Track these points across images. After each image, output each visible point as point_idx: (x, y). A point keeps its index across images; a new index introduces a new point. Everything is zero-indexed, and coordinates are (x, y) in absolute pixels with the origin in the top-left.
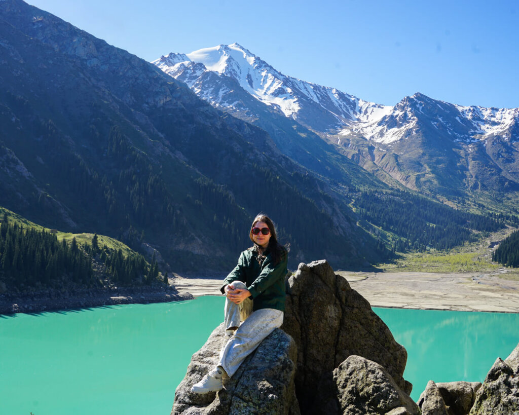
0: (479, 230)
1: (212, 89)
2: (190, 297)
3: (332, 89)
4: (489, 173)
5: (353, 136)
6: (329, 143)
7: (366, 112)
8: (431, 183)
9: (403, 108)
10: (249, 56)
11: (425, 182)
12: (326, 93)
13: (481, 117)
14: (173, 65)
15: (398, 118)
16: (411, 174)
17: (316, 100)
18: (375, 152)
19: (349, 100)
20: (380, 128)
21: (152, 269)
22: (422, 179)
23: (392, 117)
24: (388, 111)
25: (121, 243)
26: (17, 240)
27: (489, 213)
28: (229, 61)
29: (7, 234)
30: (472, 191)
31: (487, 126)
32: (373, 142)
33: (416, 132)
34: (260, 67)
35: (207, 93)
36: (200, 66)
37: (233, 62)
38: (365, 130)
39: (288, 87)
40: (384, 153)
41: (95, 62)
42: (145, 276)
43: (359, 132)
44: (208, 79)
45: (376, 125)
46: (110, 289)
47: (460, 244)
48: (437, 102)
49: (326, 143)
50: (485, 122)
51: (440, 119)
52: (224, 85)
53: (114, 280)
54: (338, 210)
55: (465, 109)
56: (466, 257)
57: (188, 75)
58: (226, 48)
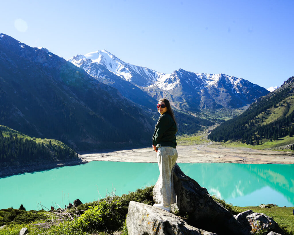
0: (204, 126)
1: (95, 70)
2: (87, 162)
3: (145, 68)
4: (209, 101)
5: (154, 88)
6: (144, 91)
7: (159, 77)
8: (186, 106)
9: (174, 75)
10: (110, 55)
11: (183, 106)
12: (143, 70)
13: (206, 78)
14: (79, 60)
15: (172, 80)
16: (178, 103)
17: (139, 73)
18: (163, 94)
19: (152, 72)
20: (165, 84)
21: (72, 153)
22: (182, 105)
23: (170, 79)
24: (168, 76)
25: (60, 142)
26: (22, 145)
27: (209, 118)
28: (102, 57)
29: (18, 142)
30: (203, 109)
31: (209, 81)
32: (162, 89)
33: (180, 85)
34: (115, 59)
35: (93, 72)
36: (90, 60)
37: (103, 58)
38: (159, 85)
39: (127, 67)
40: (167, 94)
41: (46, 64)
42: (70, 155)
43: (157, 85)
44: (93, 66)
45: (163, 82)
46: (57, 161)
47: (196, 132)
48: (188, 72)
49: (143, 91)
50: (208, 80)
51: (189, 79)
52: (100, 68)
53: (58, 158)
54: (146, 121)
55: (199, 75)
56: (198, 138)
57: (85, 65)
58: (100, 52)
